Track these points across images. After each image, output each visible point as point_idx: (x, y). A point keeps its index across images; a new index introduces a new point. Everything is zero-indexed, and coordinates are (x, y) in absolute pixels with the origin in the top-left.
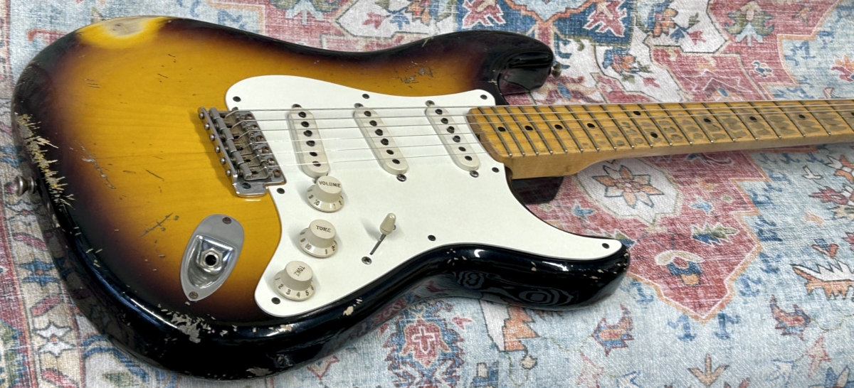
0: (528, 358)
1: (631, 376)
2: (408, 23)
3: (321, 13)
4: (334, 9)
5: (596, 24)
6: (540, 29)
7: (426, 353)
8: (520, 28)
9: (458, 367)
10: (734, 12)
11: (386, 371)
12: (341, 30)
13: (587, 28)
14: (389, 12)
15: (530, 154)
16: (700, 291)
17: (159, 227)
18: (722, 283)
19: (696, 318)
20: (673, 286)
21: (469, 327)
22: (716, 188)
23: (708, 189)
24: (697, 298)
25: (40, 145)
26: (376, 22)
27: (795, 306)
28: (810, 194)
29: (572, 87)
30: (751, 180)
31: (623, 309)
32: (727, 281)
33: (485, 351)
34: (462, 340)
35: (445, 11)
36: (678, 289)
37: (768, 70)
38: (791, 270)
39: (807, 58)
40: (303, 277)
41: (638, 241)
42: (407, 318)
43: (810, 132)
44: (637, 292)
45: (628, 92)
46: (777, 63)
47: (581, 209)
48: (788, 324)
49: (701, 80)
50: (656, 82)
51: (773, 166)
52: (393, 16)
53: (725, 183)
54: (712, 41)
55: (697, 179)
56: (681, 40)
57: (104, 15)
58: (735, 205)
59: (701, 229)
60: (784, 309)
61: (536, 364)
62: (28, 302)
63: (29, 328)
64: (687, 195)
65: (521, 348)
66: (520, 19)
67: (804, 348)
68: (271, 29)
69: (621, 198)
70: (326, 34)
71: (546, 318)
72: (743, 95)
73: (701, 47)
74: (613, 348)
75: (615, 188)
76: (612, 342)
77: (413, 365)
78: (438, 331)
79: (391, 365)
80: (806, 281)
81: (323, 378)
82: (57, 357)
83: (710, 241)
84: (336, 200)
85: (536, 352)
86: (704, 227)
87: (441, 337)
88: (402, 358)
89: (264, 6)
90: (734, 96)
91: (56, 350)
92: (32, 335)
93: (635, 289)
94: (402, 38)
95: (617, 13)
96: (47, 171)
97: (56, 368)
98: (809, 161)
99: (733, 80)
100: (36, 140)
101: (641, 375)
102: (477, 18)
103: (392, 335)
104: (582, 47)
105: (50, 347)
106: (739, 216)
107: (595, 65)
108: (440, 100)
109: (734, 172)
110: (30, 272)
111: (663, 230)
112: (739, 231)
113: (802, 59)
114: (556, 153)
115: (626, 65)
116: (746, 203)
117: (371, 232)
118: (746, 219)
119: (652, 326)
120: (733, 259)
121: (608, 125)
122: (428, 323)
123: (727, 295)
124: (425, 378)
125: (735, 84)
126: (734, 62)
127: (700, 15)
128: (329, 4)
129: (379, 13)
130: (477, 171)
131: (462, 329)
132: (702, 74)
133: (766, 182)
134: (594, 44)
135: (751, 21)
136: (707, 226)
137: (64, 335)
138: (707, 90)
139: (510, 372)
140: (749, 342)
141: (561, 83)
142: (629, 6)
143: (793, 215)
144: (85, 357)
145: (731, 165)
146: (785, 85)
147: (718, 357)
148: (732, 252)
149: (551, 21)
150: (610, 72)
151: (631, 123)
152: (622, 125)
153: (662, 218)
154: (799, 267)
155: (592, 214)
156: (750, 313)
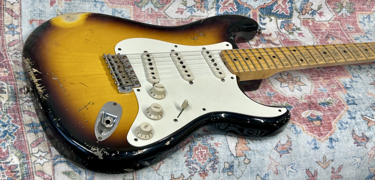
0: (246, 159)
1: (291, 166)
2: (195, 12)
3: (157, 9)
4: (163, 7)
5: (277, 10)
6: (253, 13)
7: (202, 158)
8: (244, 12)
9: (216, 164)
10: (337, 3)
11: (185, 167)
12: (166, 15)
13: (273, 12)
14: (187, 7)
15: (247, 70)
16: (321, 128)
17: (85, 108)
18: (331, 124)
19: (320, 140)
20: (310, 126)
21: (221, 147)
22: (329, 82)
23: (325, 82)
24: (320, 131)
25: (34, 72)
26: (181, 12)
27: (363, 133)
28: (370, 83)
29: (267, 38)
30: (344, 78)
31: (288, 137)
32: (333, 123)
33: (228, 157)
34: (218, 153)
35: (212, 6)
36: (312, 127)
37: (352, 28)
38: (361, 117)
39: (369, 22)
40: (148, 129)
41: (295, 106)
42: (194, 144)
43: (370, 57)
44: (294, 129)
45: (291, 39)
46: (356, 25)
47: (270, 93)
48: (359, 141)
49: (323, 33)
50: (303, 35)
51: (354, 71)
52: (188, 9)
53: (333, 79)
54: (328, 15)
55: (321, 78)
56: (314, 16)
57: (62, 12)
58: (337, 89)
59: (322, 101)
60: (358, 135)
61: (250, 162)
62: (29, 141)
63: (30, 153)
64: (316, 85)
65: (243, 155)
66: (244, 9)
67: (366, 152)
68: (135, 16)
69: (288, 87)
70: (159, 18)
71: (254, 142)
72: (341, 40)
73: (323, 19)
74: (283, 154)
75: (285, 83)
76: (283, 152)
77: (196, 164)
78: (207, 149)
79: (187, 164)
80: (367, 122)
81: (158, 171)
82: (42, 165)
83: (326, 106)
84: (162, 94)
85: (250, 157)
86: (323, 99)
87: (209, 151)
88: (192, 161)
89: (132, 6)
90: (337, 40)
91: (42, 162)
92: (31, 156)
93: (293, 128)
94: (193, 18)
95: (286, 5)
96: (37, 84)
97: (42, 170)
98: (369, 68)
99: (337, 33)
100: (32, 70)
101: (296, 165)
102: (225, 9)
103: (188, 151)
104: (271, 20)
105: (39, 161)
106: (338, 94)
107: (277, 28)
108: (209, 47)
109: (337, 74)
110: (30, 128)
111: (305, 101)
112: (338, 101)
113: (367, 23)
114: (258, 69)
115: (290, 28)
116: (342, 88)
117: (178, 108)
118: (342, 95)
119: (300, 144)
120: (335, 113)
121: (281, 56)
122: (203, 146)
123: (333, 130)
124: (202, 169)
125: (338, 35)
126: (337, 25)
127: (323, 5)
128: (160, 4)
129: (182, 8)
130: (224, 79)
131: (217, 148)
132: (324, 31)
133: (351, 78)
134: (276, 18)
135: (345, 7)
136: (325, 99)
137: (45, 156)
138: (326, 37)
139: (239, 165)
140: (342, 149)
141: (262, 37)
142: (291, 2)
143: (362, 93)
144: (54, 165)
145: (336, 71)
146: (359, 35)
147: (329, 156)
148: (335, 110)
149: (257, 9)
150: (283, 31)
151: (291, 55)
152: (287, 56)
153: (305, 96)
154: (364, 116)
155: (275, 95)
156: (343, 137)
